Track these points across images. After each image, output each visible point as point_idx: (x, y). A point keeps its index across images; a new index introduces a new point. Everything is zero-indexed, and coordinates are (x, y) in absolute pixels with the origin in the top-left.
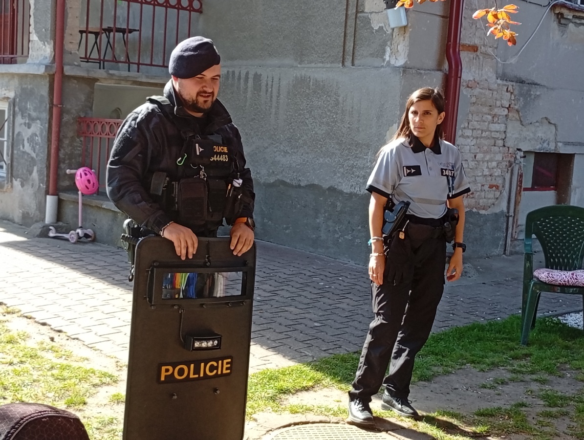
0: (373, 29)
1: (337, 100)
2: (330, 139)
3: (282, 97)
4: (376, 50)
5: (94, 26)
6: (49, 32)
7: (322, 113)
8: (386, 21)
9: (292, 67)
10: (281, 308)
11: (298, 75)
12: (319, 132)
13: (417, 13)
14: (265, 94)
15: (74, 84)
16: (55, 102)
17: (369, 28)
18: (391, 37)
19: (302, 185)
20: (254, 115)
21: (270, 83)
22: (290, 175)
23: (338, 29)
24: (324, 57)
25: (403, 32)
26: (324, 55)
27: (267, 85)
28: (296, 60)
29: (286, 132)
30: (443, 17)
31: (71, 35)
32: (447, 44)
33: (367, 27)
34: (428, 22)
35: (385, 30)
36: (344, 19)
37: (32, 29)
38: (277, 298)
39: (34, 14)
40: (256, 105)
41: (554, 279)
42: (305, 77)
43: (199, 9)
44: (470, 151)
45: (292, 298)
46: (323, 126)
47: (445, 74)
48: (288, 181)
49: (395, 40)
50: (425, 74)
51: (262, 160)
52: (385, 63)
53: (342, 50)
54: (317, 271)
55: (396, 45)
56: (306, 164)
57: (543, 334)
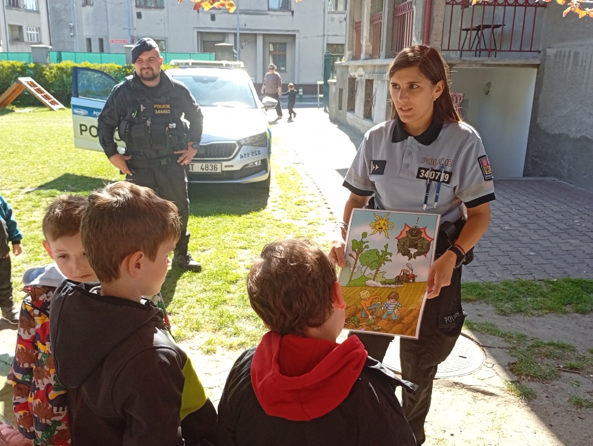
14: (580, 68)
20: (571, 85)
22: (591, 133)
27: (582, 60)
31: (436, 34)
40: (573, 77)
43: (544, 4)
51: (574, 121)
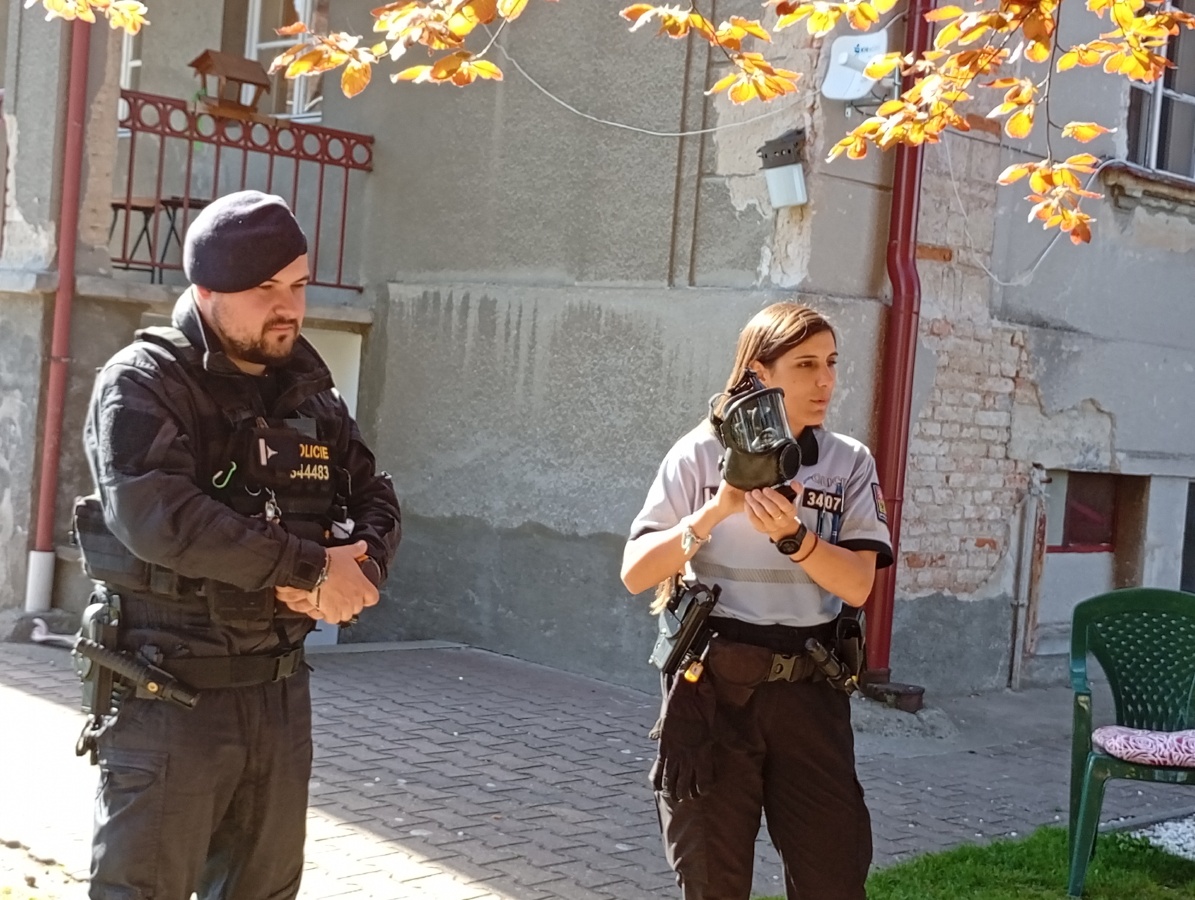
0: (734, 209)
1: (658, 356)
2: (642, 439)
3: (540, 347)
4: (740, 254)
5: (144, 194)
6: (47, 204)
7: (625, 383)
8: (763, 194)
9: (561, 285)
10: (541, 808)
11: (576, 303)
12: (619, 423)
13: (827, 178)
14: (503, 341)
15: (97, 315)
16: (55, 352)
17: (725, 209)
18: (773, 227)
19: (581, 534)
20: (480, 386)
21: (514, 319)
22: (554, 514)
23: (661, 209)
24: (629, 267)
25: (798, 217)
26: (632, 262)
27: (508, 322)
28: (570, 271)
29: (547, 423)
30: (880, 187)
31: (94, 211)
32: (890, 243)
33: (722, 206)
34: (850, 196)
35: (761, 212)
36: (674, 189)
37: (10, 197)
38: (530, 785)
39: (16, 168)
40: (483, 363)
41: (1138, 751)
42: (588, 308)
43: (366, 163)
44: (936, 467)
45: (564, 785)
46: (627, 409)
47: (886, 305)
48: (551, 525)
49: (781, 234)
50: (844, 305)
51: (496, 481)
52: (761, 280)
53: (668, 254)
54: (616, 721)
55: (783, 243)
56: (589, 489)
57: (1114, 871)
